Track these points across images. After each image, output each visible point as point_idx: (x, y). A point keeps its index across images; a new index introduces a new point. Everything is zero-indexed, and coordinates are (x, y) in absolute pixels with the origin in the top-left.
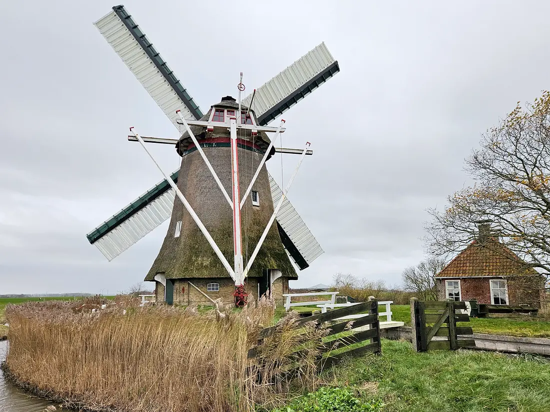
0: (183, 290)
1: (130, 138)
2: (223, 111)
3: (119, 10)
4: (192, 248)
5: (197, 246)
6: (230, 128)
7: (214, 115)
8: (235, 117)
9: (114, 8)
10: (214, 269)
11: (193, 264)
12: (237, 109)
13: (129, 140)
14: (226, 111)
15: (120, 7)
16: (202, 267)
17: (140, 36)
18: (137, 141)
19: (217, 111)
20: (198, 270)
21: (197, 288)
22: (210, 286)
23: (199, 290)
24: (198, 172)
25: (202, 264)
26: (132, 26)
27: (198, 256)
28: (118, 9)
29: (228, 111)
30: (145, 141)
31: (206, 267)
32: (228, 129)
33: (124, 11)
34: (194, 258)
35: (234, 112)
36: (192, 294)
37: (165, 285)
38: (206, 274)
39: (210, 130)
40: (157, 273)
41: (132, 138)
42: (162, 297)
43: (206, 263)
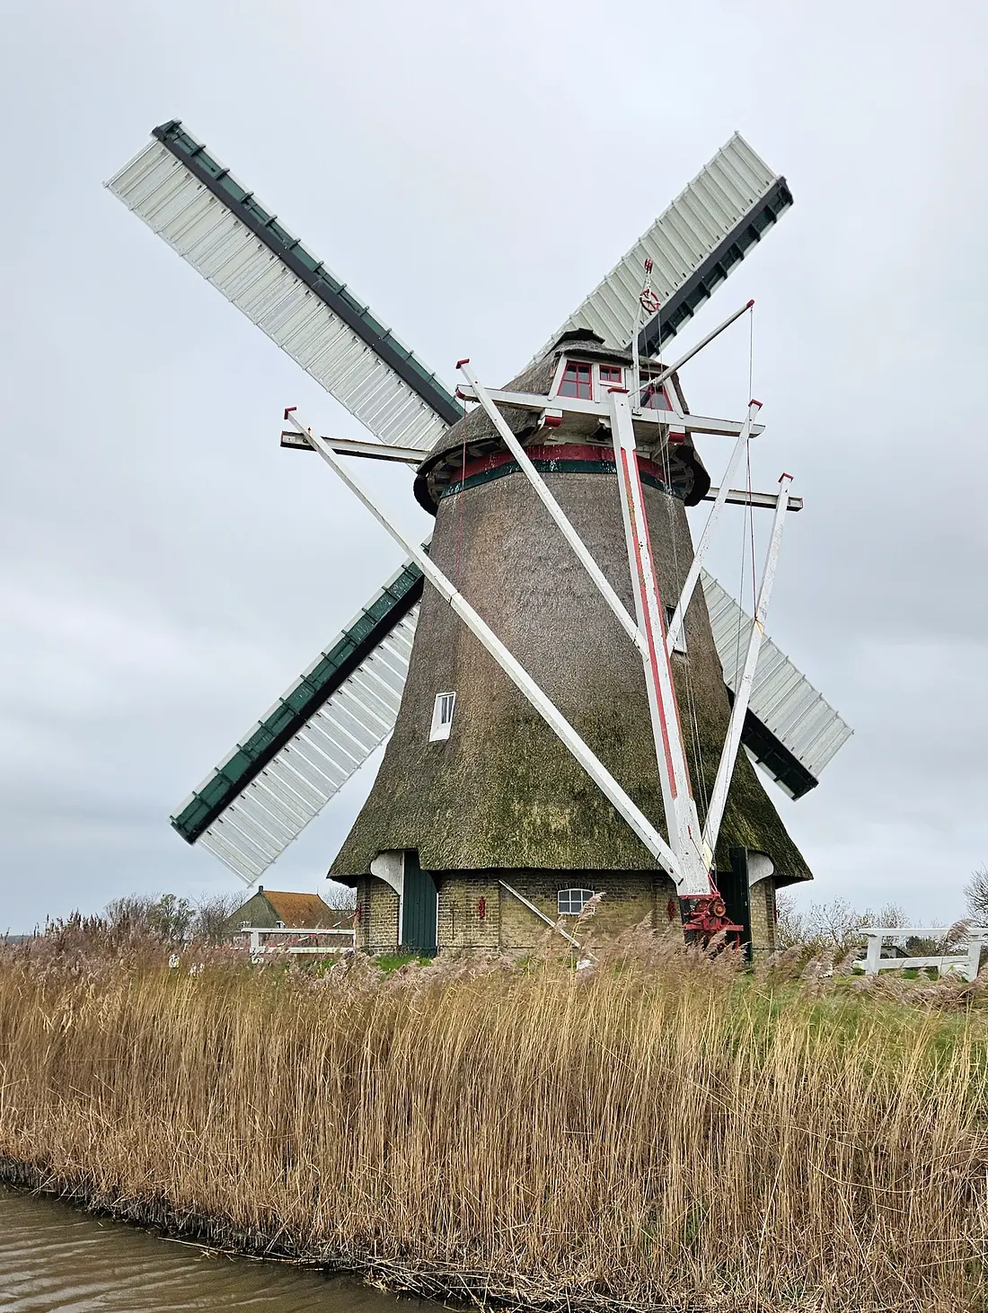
0: (482, 906)
1: (287, 439)
2: (587, 369)
3: (169, 135)
4: (506, 775)
5: (521, 770)
6: (608, 418)
7: (563, 380)
8: (621, 385)
9: (156, 132)
10: (587, 842)
11: (517, 823)
12: (629, 363)
13: (284, 445)
14: (596, 369)
15: (173, 127)
16: (543, 836)
17: (239, 198)
18: (310, 448)
19: (570, 367)
20: (538, 843)
21: (527, 903)
22: (566, 896)
23: (533, 907)
24: (510, 543)
25: (546, 825)
26: (214, 175)
27: (528, 801)
28: (167, 132)
29: (603, 370)
30: (338, 452)
31: (560, 836)
32: (601, 421)
33: (183, 137)
34: (517, 807)
35: (618, 371)
36: (509, 921)
37: (401, 892)
38: (563, 858)
39: (551, 422)
40: (380, 853)
41: (292, 440)
42: (389, 933)
43: (561, 820)
